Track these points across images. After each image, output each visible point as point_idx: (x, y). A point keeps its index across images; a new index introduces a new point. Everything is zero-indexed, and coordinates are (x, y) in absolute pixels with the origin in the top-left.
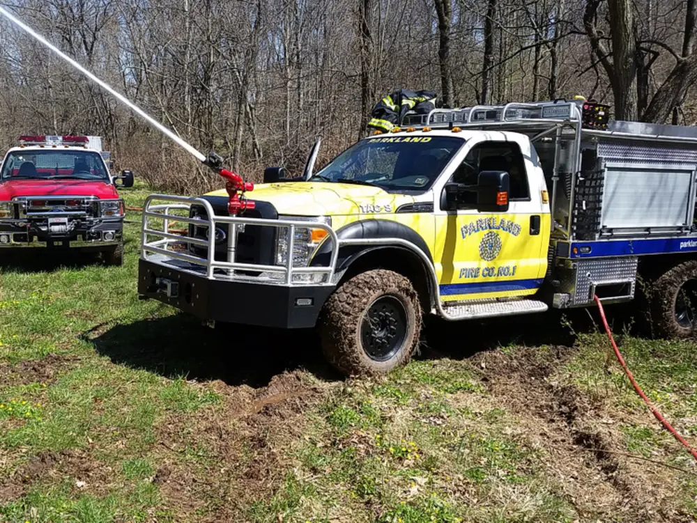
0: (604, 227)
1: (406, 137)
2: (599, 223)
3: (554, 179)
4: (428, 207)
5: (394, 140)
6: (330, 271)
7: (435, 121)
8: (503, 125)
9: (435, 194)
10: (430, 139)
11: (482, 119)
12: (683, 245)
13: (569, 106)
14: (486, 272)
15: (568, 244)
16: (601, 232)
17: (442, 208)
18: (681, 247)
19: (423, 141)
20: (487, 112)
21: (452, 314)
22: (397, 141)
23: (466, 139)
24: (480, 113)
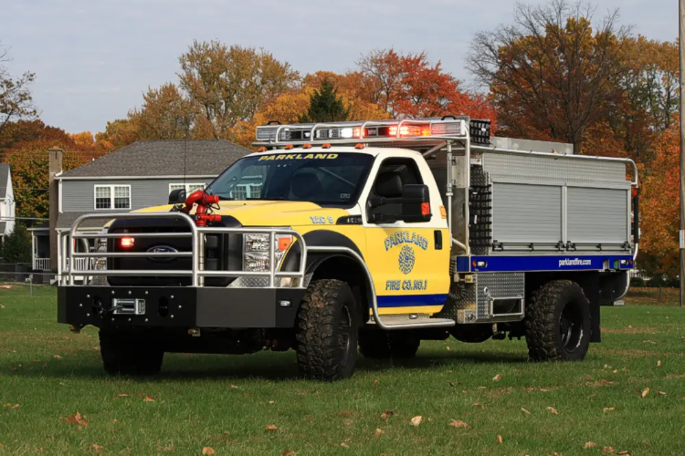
0: (495, 241)
1: (307, 154)
2: (490, 238)
3: (449, 194)
4: (356, 220)
5: (294, 157)
6: (301, 276)
7: (318, 136)
8: (394, 142)
9: (360, 208)
10: (336, 156)
11: (373, 135)
12: (562, 263)
13: (459, 123)
14: (405, 285)
15: (467, 258)
16: (494, 247)
17: (369, 222)
18: (560, 265)
19: (329, 157)
20: (379, 129)
21: (387, 324)
22: (298, 157)
23: (374, 156)
24: (370, 129)
